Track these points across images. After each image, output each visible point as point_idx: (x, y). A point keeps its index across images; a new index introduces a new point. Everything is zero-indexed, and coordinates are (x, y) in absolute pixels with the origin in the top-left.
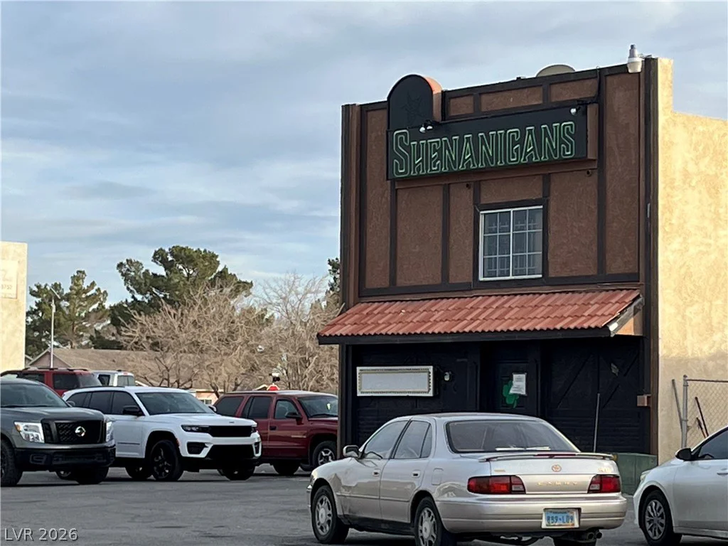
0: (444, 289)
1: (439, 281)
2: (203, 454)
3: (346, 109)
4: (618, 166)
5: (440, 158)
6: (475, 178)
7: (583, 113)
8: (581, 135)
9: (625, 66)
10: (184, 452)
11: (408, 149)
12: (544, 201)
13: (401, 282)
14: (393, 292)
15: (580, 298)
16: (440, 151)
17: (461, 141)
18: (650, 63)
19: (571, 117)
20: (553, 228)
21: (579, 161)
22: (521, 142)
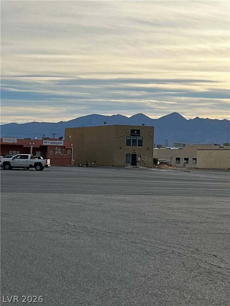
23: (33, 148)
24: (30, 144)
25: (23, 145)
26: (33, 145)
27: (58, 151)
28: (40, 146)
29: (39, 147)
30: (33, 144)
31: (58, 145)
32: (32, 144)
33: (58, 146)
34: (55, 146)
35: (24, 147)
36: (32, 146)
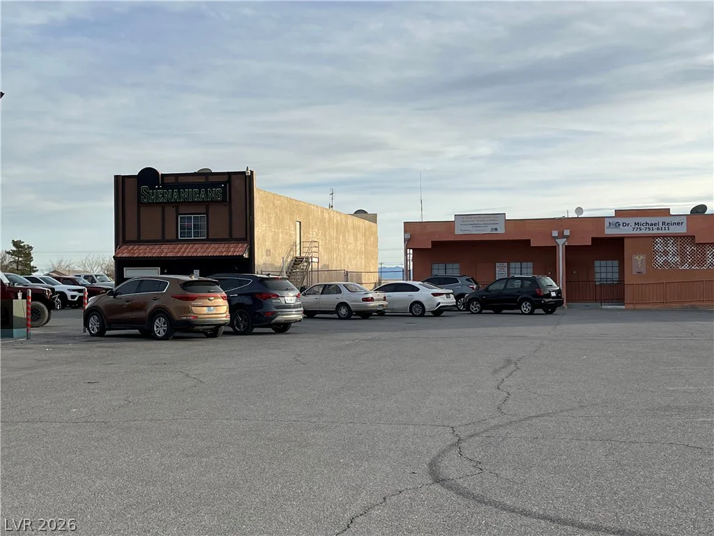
0: (163, 241)
1: (160, 238)
2: (76, 299)
3: (116, 177)
4: (238, 204)
5: (163, 197)
6: (176, 205)
7: (225, 186)
8: (224, 194)
9: (245, 172)
10: (70, 299)
11: (148, 193)
12: (207, 213)
13: (142, 238)
14: (139, 241)
15: (217, 246)
16: (163, 195)
17: (173, 192)
18: (252, 172)
19: (221, 187)
20: (210, 222)
21: (224, 201)
22: (199, 194)
23: (568, 249)
24: (555, 234)
25: (529, 241)
26: (567, 237)
27: (666, 253)
28: (593, 239)
29: (590, 243)
30: (567, 233)
31: (667, 231)
32: (561, 236)
33: (664, 237)
34: (655, 237)
35: (532, 245)
36: (561, 242)
